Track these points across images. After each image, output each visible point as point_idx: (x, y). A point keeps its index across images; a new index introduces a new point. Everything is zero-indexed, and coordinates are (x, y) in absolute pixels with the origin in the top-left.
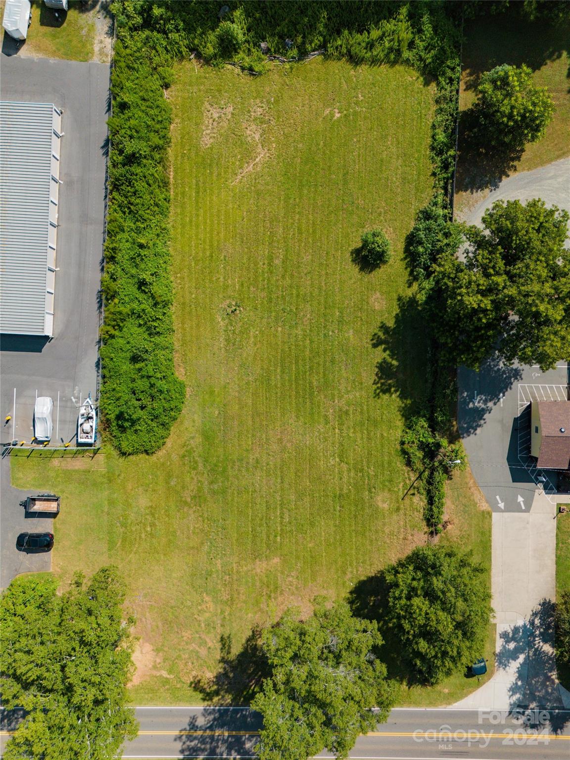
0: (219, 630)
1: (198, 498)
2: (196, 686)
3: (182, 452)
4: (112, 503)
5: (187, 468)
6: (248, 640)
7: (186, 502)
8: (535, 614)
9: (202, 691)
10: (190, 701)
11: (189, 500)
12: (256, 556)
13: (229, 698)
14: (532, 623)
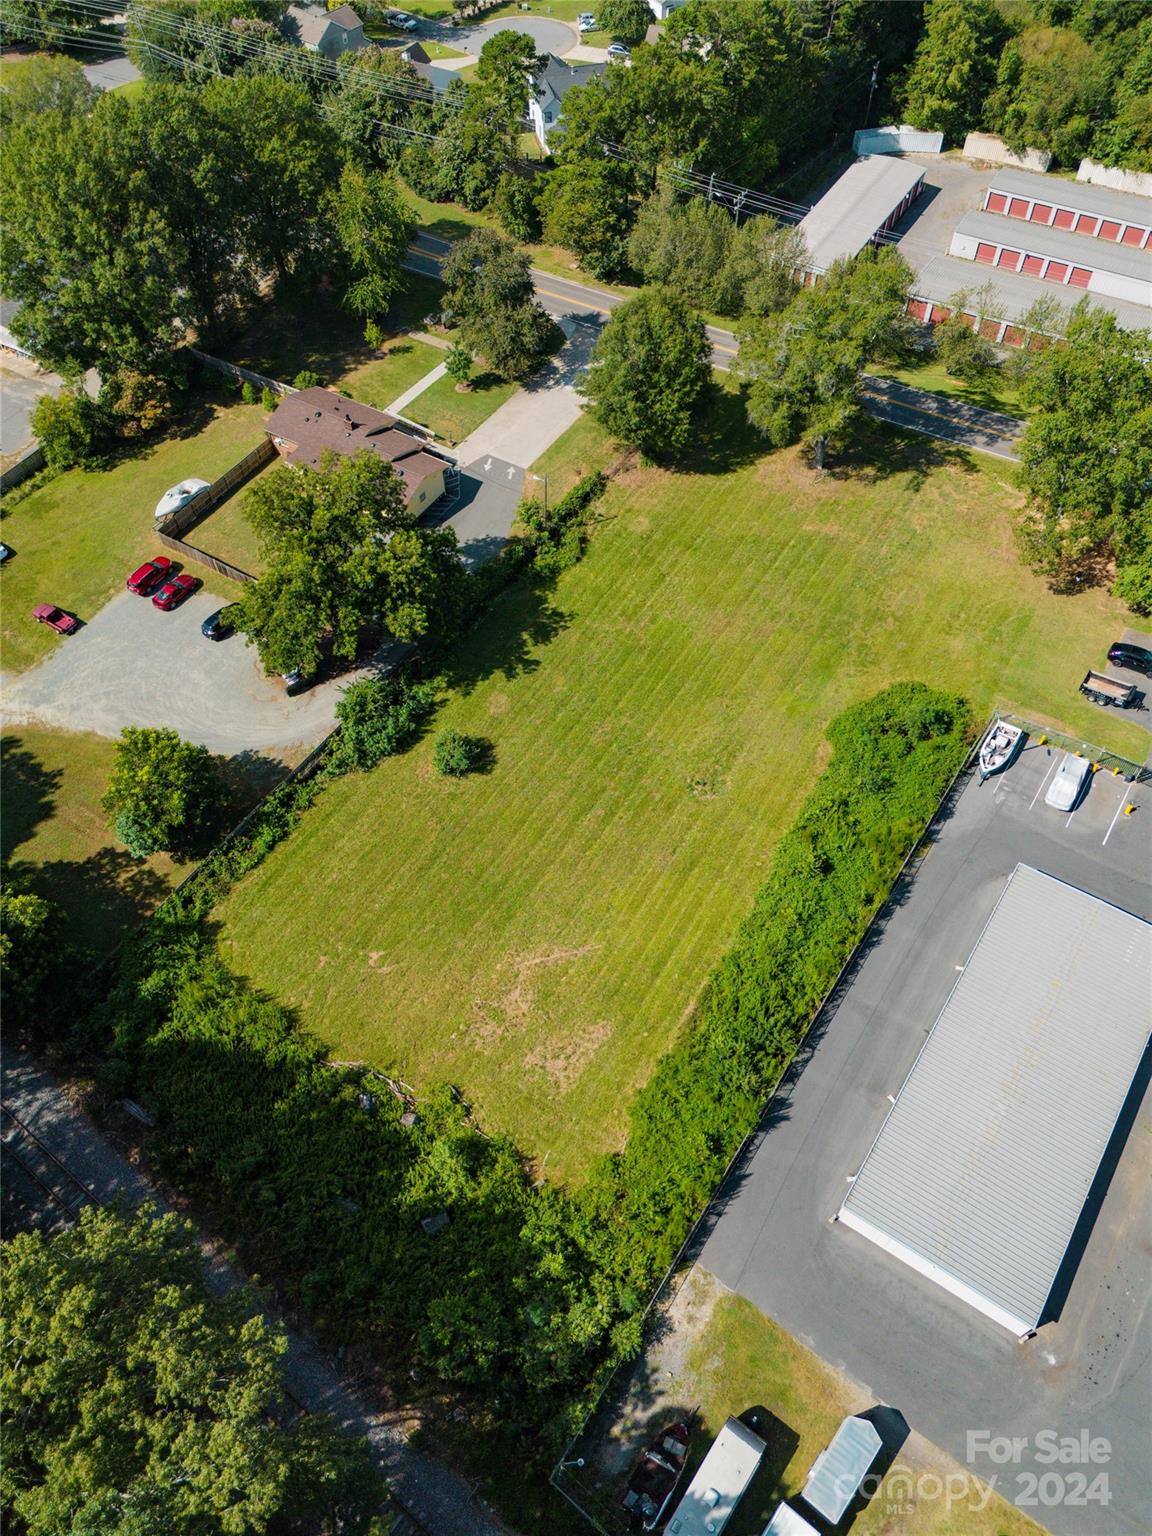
0: (918, 497)
1: (877, 616)
2: (972, 468)
3: (873, 669)
5: (874, 650)
6: (886, 478)
7: (896, 619)
8: (549, 388)
9: (966, 462)
10: (985, 458)
11: (890, 620)
12: (830, 541)
13: (936, 445)
14: (557, 383)
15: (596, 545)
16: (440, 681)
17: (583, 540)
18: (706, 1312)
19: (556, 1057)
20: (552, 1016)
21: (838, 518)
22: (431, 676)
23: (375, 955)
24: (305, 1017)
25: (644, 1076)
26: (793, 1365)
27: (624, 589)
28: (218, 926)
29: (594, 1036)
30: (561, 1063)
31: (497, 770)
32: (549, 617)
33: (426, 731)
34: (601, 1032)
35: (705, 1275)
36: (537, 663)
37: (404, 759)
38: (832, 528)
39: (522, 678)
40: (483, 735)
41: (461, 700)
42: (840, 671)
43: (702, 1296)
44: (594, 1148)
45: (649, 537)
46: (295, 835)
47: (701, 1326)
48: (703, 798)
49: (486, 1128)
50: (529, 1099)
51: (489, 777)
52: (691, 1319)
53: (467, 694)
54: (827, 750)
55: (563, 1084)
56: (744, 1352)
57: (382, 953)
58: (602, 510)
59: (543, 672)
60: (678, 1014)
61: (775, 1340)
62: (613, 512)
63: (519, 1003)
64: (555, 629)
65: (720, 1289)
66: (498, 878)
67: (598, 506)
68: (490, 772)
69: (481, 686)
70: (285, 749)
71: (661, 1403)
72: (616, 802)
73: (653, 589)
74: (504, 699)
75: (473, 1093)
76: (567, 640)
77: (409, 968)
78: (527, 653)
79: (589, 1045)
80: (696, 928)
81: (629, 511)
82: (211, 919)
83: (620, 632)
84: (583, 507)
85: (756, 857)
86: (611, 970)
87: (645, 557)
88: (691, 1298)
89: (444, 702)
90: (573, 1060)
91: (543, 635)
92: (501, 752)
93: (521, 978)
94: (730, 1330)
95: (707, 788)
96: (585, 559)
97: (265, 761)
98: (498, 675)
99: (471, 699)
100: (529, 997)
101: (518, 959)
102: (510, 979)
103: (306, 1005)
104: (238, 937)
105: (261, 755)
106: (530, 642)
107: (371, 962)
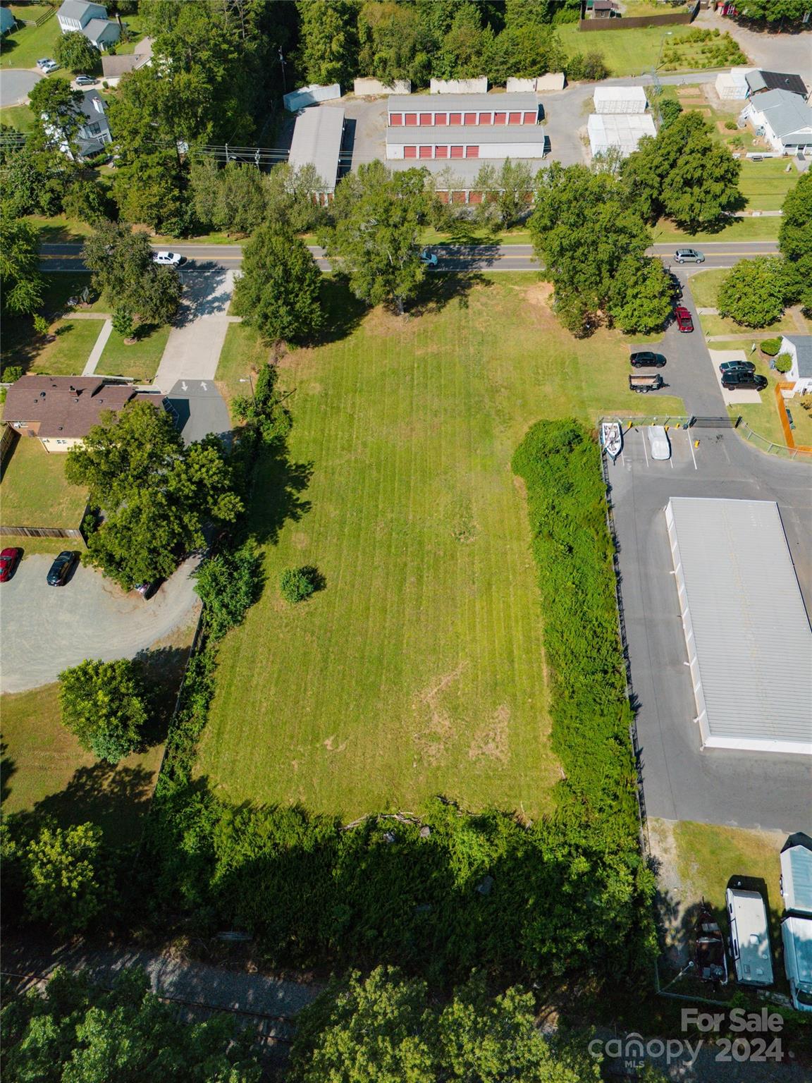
0: (470, 311)
1: (494, 391)
2: (488, 283)
3: (512, 422)
4: (579, 388)
5: (506, 411)
6: (444, 306)
7: (506, 388)
9: (483, 281)
10: (493, 274)
11: (503, 390)
12: (437, 355)
13: (460, 276)
15: (295, 412)
16: (251, 542)
17: (286, 412)
18: (671, 841)
19: (486, 743)
20: (468, 719)
21: (433, 340)
22: (243, 542)
23: (328, 742)
24: (307, 807)
25: (546, 725)
26: (735, 842)
27: (333, 433)
28: (204, 780)
29: (500, 718)
30: (492, 745)
31: (329, 583)
32: (296, 470)
33: (263, 580)
34: (503, 712)
35: (657, 821)
36: (308, 503)
37: (260, 604)
38: (433, 348)
39: (306, 518)
40: (304, 565)
41: (273, 549)
42: (496, 432)
43: (663, 835)
44: (545, 784)
45: (326, 394)
46: (217, 691)
47: (674, 851)
48: (468, 542)
49: (474, 810)
50: (488, 777)
51: (326, 590)
52: (666, 851)
53: (276, 542)
54: (519, 481)
55: (502, 757)
56: (706, 851)
57: (332, 738)
58: (283, 389)
59: (316, 507)
60: (541, 678)
61: (717, 834)
62: (292, 387)
63: (441, 722)
64: (306, 477)
65: (669, 824)
66: (376, 652)
67: (279, 387)
68: (325, 587)
69: (281, 533)
70: (169, 637)
71: (682, 910)
72: (419, 568)
73: (351, 427)
74: (302, 536)
75: (451, 794)
76: (317, 479)
77: (357, 738)
78: (298, 499)
79: (501, 725)
80: (517, 622)
81: (301, 382)
82: (195, 777)
83: (348, 461)
84: (271, 391)
85: (523, 563)
86: (484, 672)
87: (332, 408)
88: (658, 838)
89: (262, 555)
90: (498, 739)
91: (301, 483)
92: (323, 570)
93: (432, 707)
94: (690, 843)
95: (467, 534)
96: (294, 424)
97: (160, 653)
98: (288, 521)
99: (280, 544)
100: (446, 716)
101: (423, 696)
102: (425, 710)
103: (303, 799)
104: (223, 780)
105: (153, 649)
106: (294, 491)
107: (329, 748)
